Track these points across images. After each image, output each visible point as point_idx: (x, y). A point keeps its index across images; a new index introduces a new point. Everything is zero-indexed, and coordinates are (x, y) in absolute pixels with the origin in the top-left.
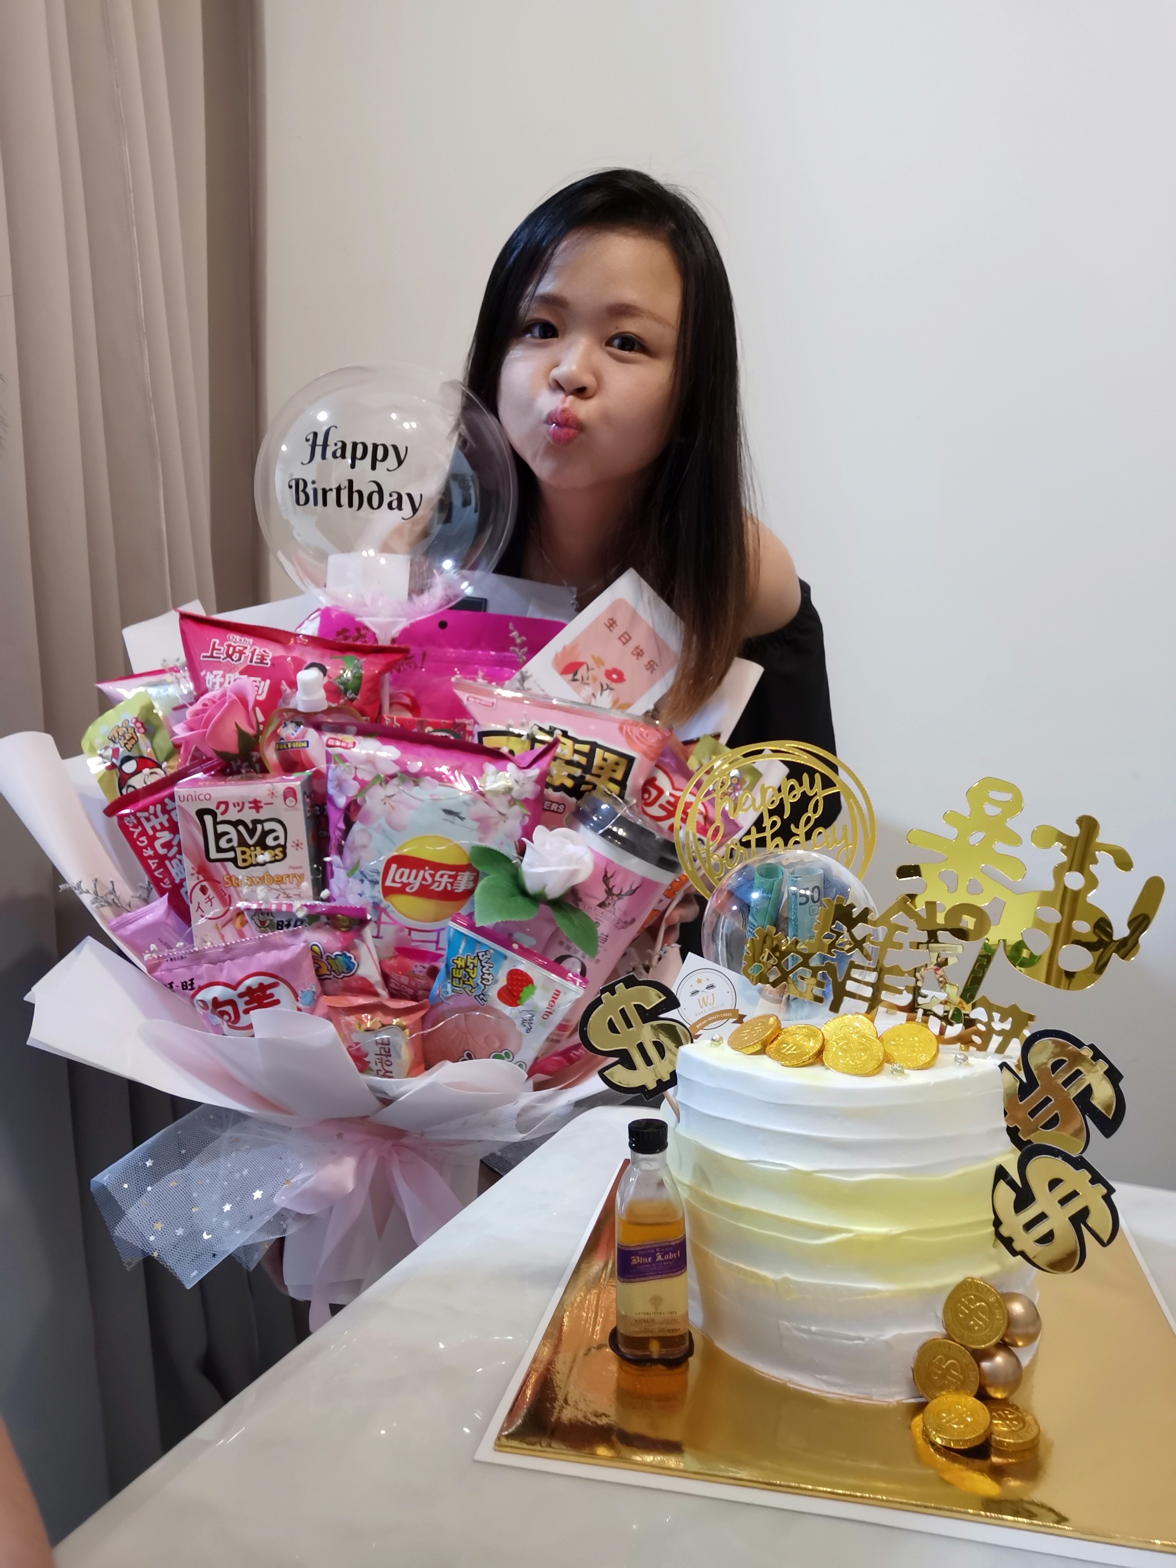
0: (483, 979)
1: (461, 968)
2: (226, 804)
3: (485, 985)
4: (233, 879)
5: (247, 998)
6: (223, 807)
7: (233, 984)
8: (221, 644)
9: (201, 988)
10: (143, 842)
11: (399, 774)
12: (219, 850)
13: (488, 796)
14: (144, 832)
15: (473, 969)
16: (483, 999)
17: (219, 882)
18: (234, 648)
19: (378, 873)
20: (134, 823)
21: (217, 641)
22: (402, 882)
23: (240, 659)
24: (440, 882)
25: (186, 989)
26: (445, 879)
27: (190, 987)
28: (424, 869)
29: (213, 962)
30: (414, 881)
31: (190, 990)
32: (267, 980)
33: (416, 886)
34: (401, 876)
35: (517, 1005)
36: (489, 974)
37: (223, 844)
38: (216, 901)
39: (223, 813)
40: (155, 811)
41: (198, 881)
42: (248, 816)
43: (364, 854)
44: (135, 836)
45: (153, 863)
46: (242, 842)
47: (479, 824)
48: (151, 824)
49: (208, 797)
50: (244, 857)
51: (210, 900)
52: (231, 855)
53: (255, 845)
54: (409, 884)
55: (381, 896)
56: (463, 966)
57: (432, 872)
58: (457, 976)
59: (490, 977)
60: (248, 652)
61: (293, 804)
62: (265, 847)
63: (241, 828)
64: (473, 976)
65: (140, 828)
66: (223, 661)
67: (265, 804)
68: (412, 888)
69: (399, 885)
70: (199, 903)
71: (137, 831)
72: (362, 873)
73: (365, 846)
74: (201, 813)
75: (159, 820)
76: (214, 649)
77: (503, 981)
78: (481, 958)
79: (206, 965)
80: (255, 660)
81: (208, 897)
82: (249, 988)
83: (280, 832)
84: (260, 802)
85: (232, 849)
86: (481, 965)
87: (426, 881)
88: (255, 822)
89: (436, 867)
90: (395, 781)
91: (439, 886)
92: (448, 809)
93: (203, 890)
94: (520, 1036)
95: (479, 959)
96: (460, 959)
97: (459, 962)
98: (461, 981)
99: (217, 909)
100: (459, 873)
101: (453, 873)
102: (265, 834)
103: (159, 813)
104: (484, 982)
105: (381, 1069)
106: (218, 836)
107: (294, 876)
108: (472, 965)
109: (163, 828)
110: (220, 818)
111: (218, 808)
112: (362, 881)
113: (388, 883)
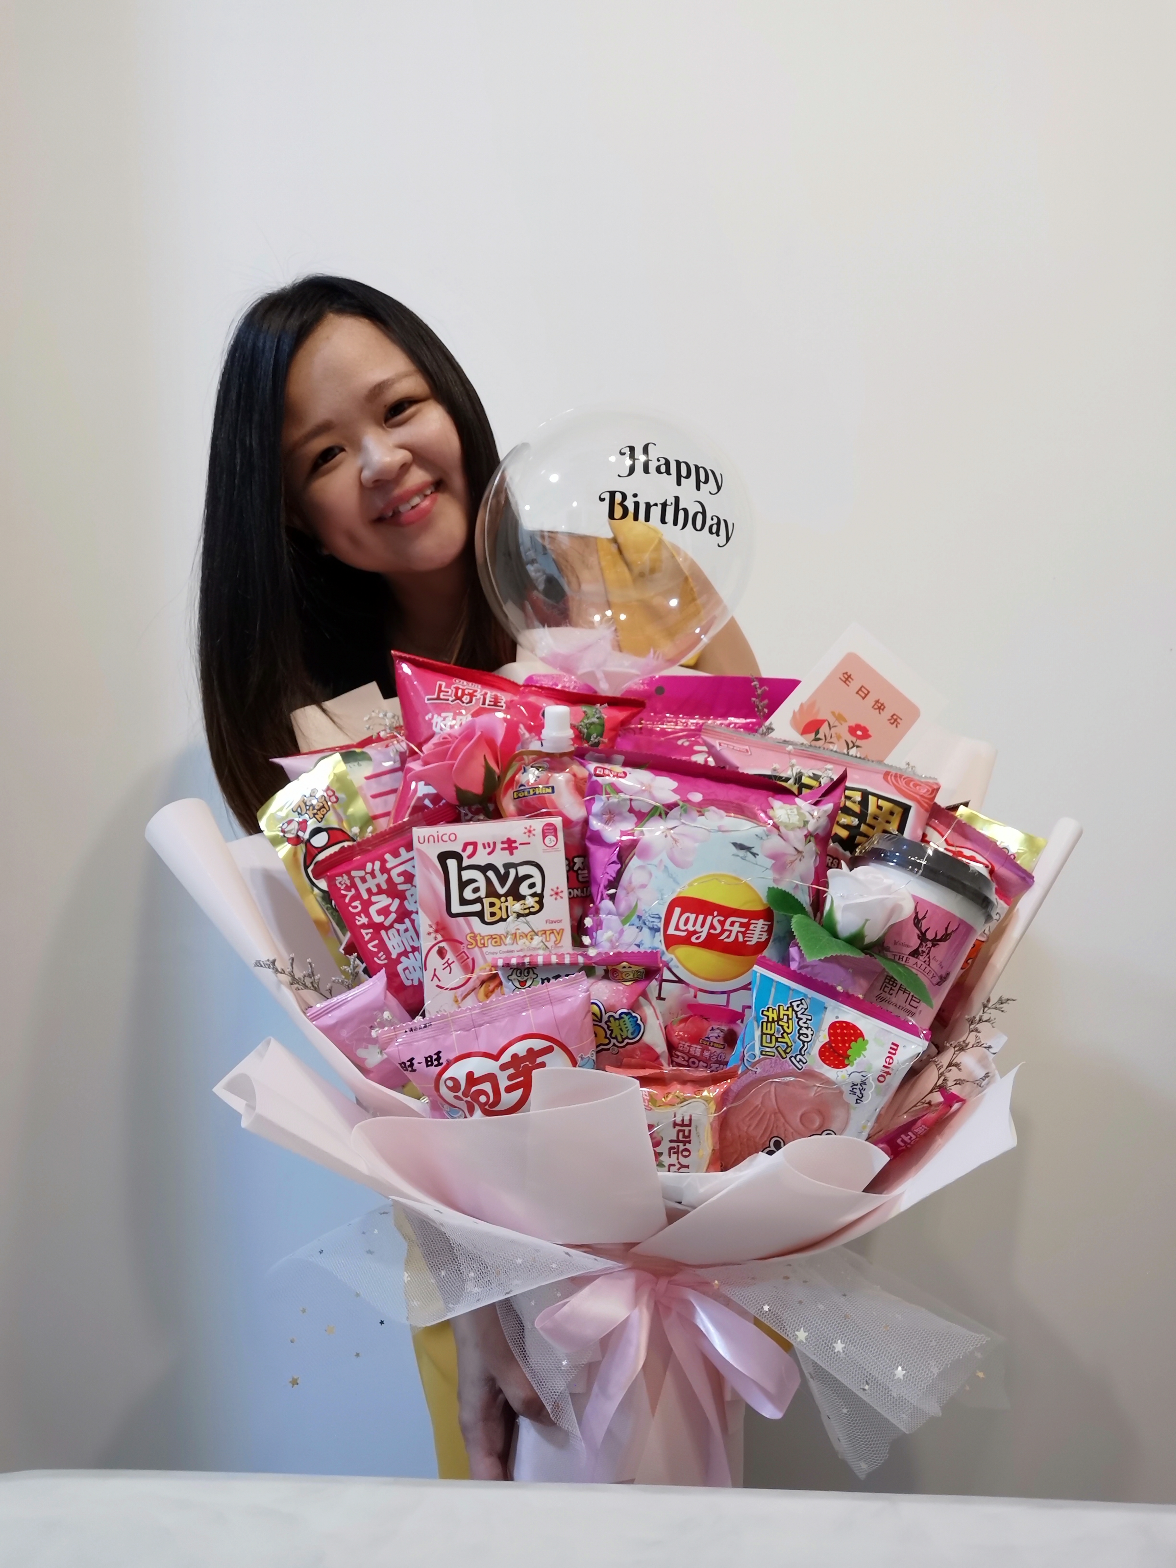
0: (801, 1034)
1: (773, 1021)
2: (475, 844)
3: (804, 1042)
4: (478, 938)
5: (511, 1071)
6: (470, 849)
7: (495, 1053)
8: (448, 686)
9: (449, 1064)
10: (356, 907)
11: (681, 803)
12: (463, 902)
13: (782, 828)
14: (357, 896)
15: (788, 1022)
16: (800, 1060)
17: (462, 943)
18: (463, 690)
19: (660, 918)
20: (347, 885)
21: (444, 684)
22: (686, 930)
23: (471, 701)
24: (731, 931)
25: (432, 1065)
26: (736, 928)
27: (436, 1063)
28: (712, 915)
29: (467, 1029)
30: (701, 930)
31: (436, 1066)
32: (538, 1044)
33: (703, 936)
34: (686, 922)
35: (845, 1066)
36: (807, 1028)
37: (468, 894)
38: (456, 967)
39: (470, 857)
40: (373, 870)
41: (435, 942)
42: (500, 859)
43: (643, 894)
44: (347, 900)
45: (367, 934)
46: (491, 892)
47: (773, 862)
48: (366, 886)
49: (453, 837)
50: (493, 910)
51: (449, 965)
52: (477, 907)
53: (506, 895)
54: (695, 932)
55: (663, 947)
56: (776, 1019)
57: (722, 919)
58: (769, 1032)
59: (809, 1032)
60: (479, 695)
61: (553, 843)
62: (519, 897)
63: (490, 874)
64: (789, 1031)
65: (353, 891)
66: (452, 703)
67: (521, 844)
68: (698, 938)
69: (684, 934)
70: (435, 970)
71: (350, 894)
72: (639, 917)
73: (643, 886)
74: (443, 857)
75: (376, 881)
76: (440, 691)
77: (823, 1037)
78: (796, 1009)
79: (454, 1034)
80: (487, 702)
81: (447, 962)
82: (515, 1056)
83: (537, 879)
84: (515, 842)
85: (479, 900)
86: (797, 1017)
87: (715, 929)
88: (507, 866)
89: (726, 912)
90: (675, 812)
91: (728, 937)
92: (739, 842)
93: (441, 953)
94: (847, 1106)
95: (793, 1010)
96: (770, 1009)
97: (770, 1014)
98: (773, 1038)
99: (457, 976)
100: (752, 921)
101: (745, 920)
102: (519, 880)
103: (377, 872)
104: (801, 1037)
105: (675, 1162)
106: (463, 885)
107: (552, 931)
108: (786, 1017)
109: (380, 891)
110: (465, 863)
111: (464, 850)
112: (640, 929)
113: (671, 931)
